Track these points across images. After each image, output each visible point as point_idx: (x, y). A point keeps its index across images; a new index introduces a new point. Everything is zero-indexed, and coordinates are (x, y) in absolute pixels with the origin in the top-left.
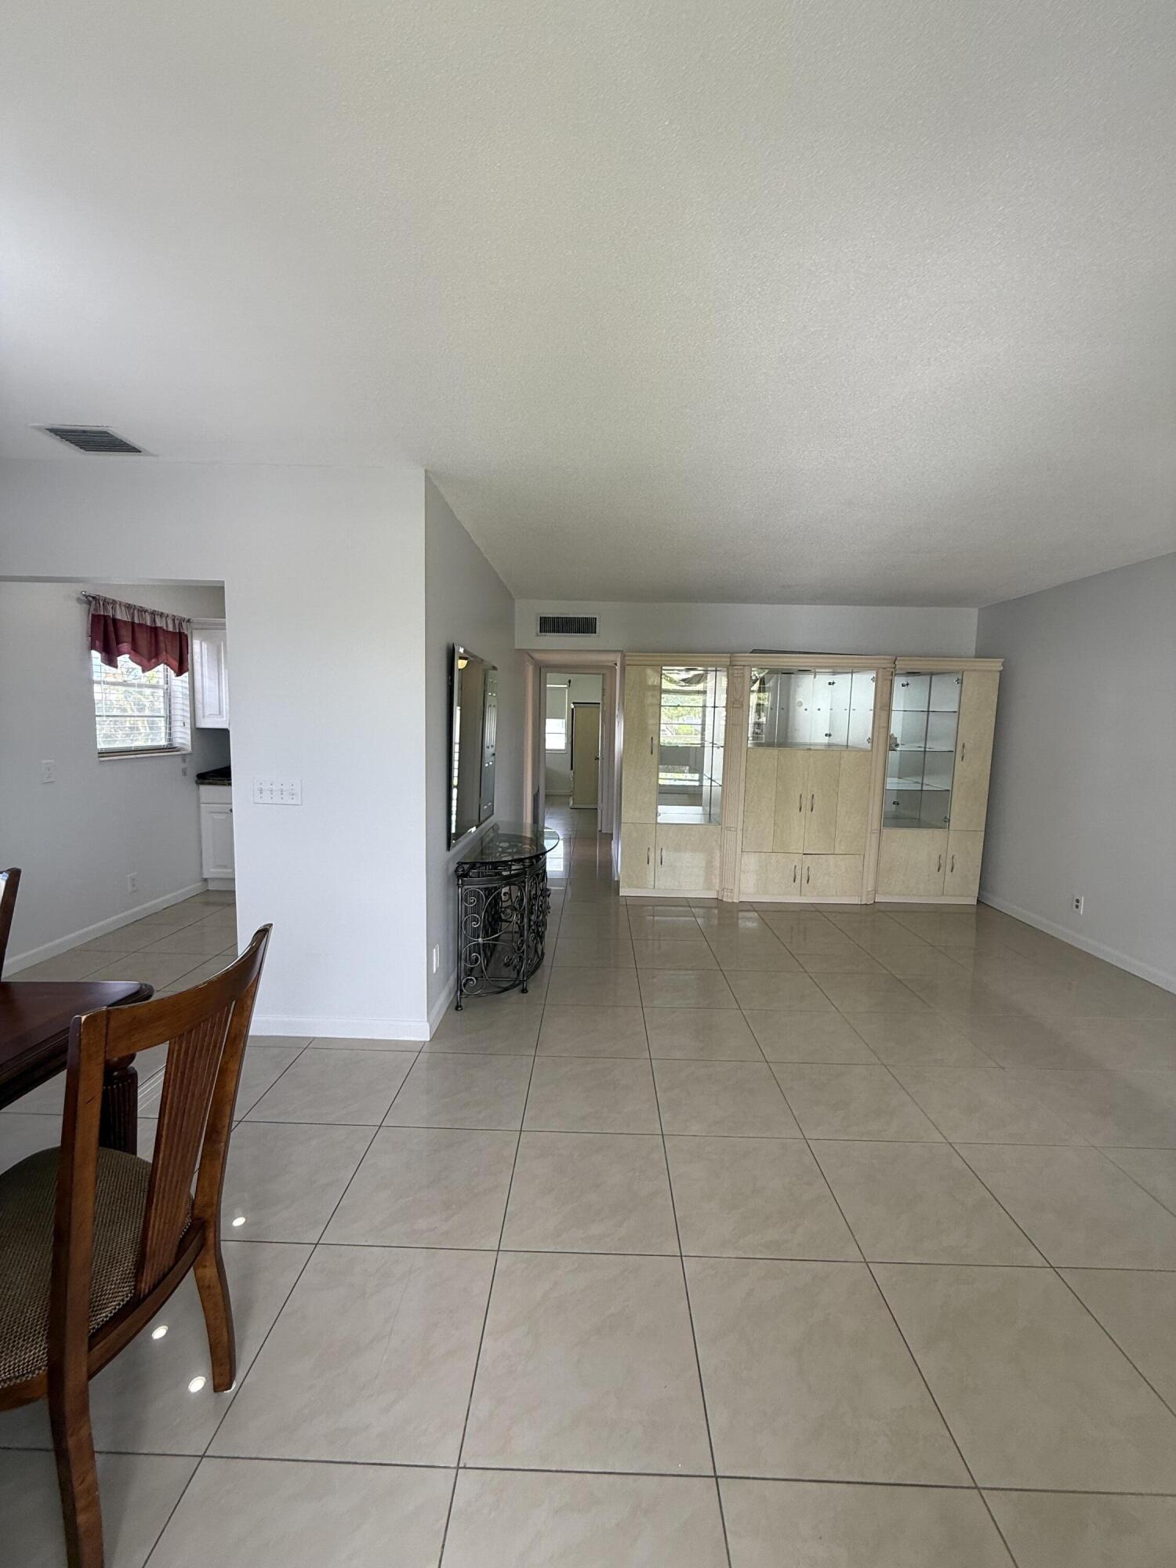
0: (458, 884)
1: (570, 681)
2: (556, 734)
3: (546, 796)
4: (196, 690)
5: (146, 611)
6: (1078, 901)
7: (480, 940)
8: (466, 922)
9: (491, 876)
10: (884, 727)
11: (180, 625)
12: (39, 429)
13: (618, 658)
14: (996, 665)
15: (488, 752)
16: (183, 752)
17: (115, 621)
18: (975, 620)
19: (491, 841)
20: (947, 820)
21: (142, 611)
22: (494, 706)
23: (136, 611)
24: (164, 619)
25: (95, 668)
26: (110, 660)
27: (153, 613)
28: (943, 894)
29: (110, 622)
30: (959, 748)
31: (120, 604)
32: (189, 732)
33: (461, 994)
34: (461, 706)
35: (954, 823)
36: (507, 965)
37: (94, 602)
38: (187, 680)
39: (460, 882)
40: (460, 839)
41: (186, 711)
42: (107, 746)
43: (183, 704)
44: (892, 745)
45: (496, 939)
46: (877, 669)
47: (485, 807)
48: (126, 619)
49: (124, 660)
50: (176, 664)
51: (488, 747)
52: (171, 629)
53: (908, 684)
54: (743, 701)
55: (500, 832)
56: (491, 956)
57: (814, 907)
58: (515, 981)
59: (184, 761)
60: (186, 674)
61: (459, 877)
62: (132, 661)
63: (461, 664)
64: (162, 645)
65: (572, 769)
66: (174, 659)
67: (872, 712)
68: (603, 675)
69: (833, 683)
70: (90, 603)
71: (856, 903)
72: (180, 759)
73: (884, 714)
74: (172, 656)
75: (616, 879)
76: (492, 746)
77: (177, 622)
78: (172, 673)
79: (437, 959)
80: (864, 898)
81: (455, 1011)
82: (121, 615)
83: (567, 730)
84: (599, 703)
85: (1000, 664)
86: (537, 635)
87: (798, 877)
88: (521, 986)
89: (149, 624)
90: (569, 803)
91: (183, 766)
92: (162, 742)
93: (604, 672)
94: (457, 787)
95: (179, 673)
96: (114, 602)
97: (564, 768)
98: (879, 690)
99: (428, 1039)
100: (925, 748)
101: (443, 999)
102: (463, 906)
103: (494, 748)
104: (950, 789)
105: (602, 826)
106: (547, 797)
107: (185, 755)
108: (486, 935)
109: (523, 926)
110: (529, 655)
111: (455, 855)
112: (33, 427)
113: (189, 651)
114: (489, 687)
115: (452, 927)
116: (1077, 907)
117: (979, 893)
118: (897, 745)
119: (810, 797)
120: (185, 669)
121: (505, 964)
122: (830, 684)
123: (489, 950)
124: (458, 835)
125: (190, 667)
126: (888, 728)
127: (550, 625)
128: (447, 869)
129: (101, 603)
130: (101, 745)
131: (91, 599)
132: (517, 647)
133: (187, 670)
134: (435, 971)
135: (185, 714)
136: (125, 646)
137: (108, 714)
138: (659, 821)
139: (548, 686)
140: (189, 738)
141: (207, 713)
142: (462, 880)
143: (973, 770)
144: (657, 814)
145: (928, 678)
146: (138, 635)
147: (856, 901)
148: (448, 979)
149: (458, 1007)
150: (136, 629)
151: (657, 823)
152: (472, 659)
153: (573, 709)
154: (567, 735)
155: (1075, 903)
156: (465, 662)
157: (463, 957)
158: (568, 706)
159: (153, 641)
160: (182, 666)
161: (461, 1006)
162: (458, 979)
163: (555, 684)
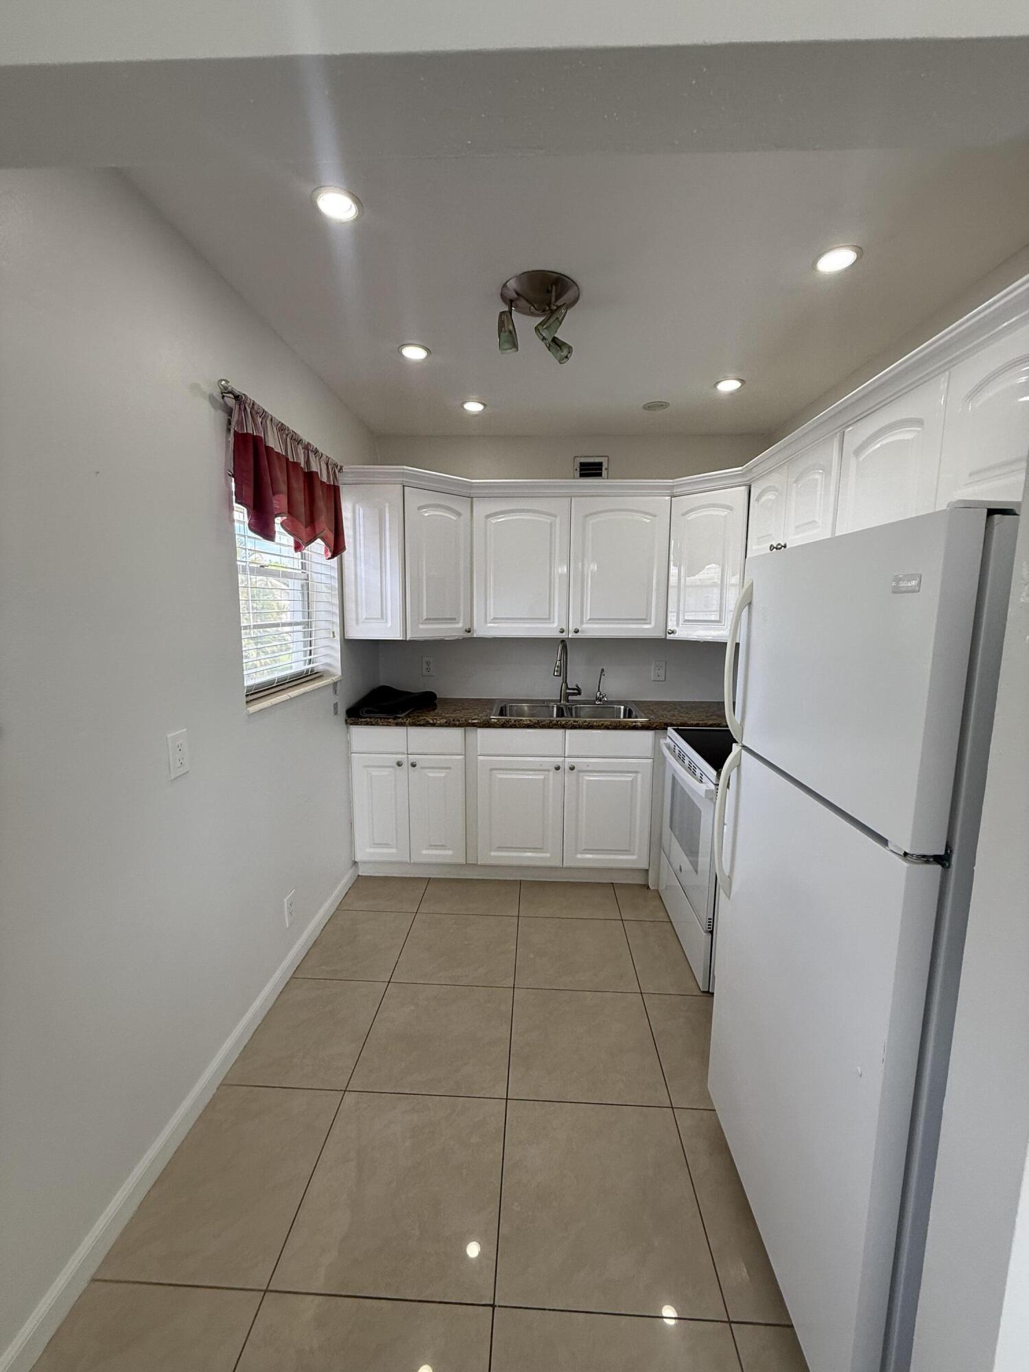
4: (345, 579)
11: (333, 472)
16: (333, 679)
17: (266, 449)
21: (295, 439)
23: (288, 439)
24: (318, 460)
25: (239, 537)
26: (261, 526)
27: (307, 447)
29: (261, 452)
31: (271, 419)
32: (338, 645)
37: (237, 407)
41: (332, 614)
48: (279, 450)
50: (330, 540)
52: (324, 477)
59: (335, 692)
62: (287, 530)
64: (318, 505)
66: (329, 531)
70: (230, 406)
74: (326, 527)
77: (330, 467)
82: (274, 441)
89: (303, 464)
95: (332, 554)
96: (263, 414)
107: (332, 682)
113: (343, 517)
120: (339, 547)
125: (343, 546)
129: (245, 410)
131: (231, 400)
133: (340, 551)
135: (331, 618)
136: (281, 502)
140: (338, 655)
141: (363, 614)
146: (293, 483)
150: (291, 471)
159: (309, 495)
160: (336, 542)
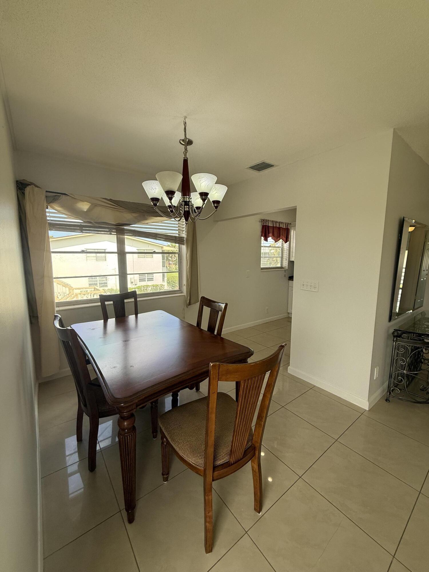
0: (394, 340)
4: (291, 247)
5: (277, 222)
7: (405, 371)
8: (397, 360)
9: (416, 340)
11: (287, 226)
12: (247, 168)
15: (423, 273)
16: (285, 269)
17: (268, 226)
19: (419, 320)
21: (276, 222)
23: (274, 223)
24: (283, 224)
25: (262, 242)
26: (266, 240)
27: (279, 223)
29: (267, 227)
31: (270, 221)
32: (287, 262)
33: (389, 395)
34: (408, 250)
36: (422, 390)
37: (263, 221)
38: (288, 244)
39: (395, 339)
40: (400, 316)
41: (287, 255)
42: (263, 267)
43: (286, 253)
45: (416, 374)
47: (419, 301)
48: (271, 226)
49: (270, 239)
50: (285, 239)
52: (284, 227)
55: (426, 316)
56: (412, 381)
58: (427, 400)
59: (285, 272)
60: (288, 242)
61: (394, 337)
62: (272, 239)
64: (281, 233)
66: (285, 237)
70: (262, 222)
72: (284, 271)
74: (284, 237)
77: (286, 225)
78: (284, 242)
79: (377, 374)
81: (386, 402)
82: (270, 225)
89: (278, 226)
91: (285, 273)
92: (279, 265)
94: (402, 289)
95: (286, 242)
96: (268, 220)
99: (368, 409)
101: (378, 394)
102: (396, 353)
107: (286, 270)
108: (410, 370)
111: (394, 325)
112: (246, 168)
113: (290, 234)
115: (389, 360)
120: (288, 240)
123: (410, 379)
124: (399, 314)
125: (289, 240)
128: (388, 331)
129: (265, 221)
130: (262, 266)
131: (262, 220)
133: (288, 241)
134: (375, 379)
135: (287, 256)
136: (271, 234)
137: (264, 256)
140: (287, 264)
141: (294, 255)
142: (396, 339)
146: (274, 230)
148: (383, 383)
150: (274, 228)
152: (418, 226)
156: (413, 228)
157: (393, 376)
159: (279, 232)
160: (287, 240)
162: (389, 387)
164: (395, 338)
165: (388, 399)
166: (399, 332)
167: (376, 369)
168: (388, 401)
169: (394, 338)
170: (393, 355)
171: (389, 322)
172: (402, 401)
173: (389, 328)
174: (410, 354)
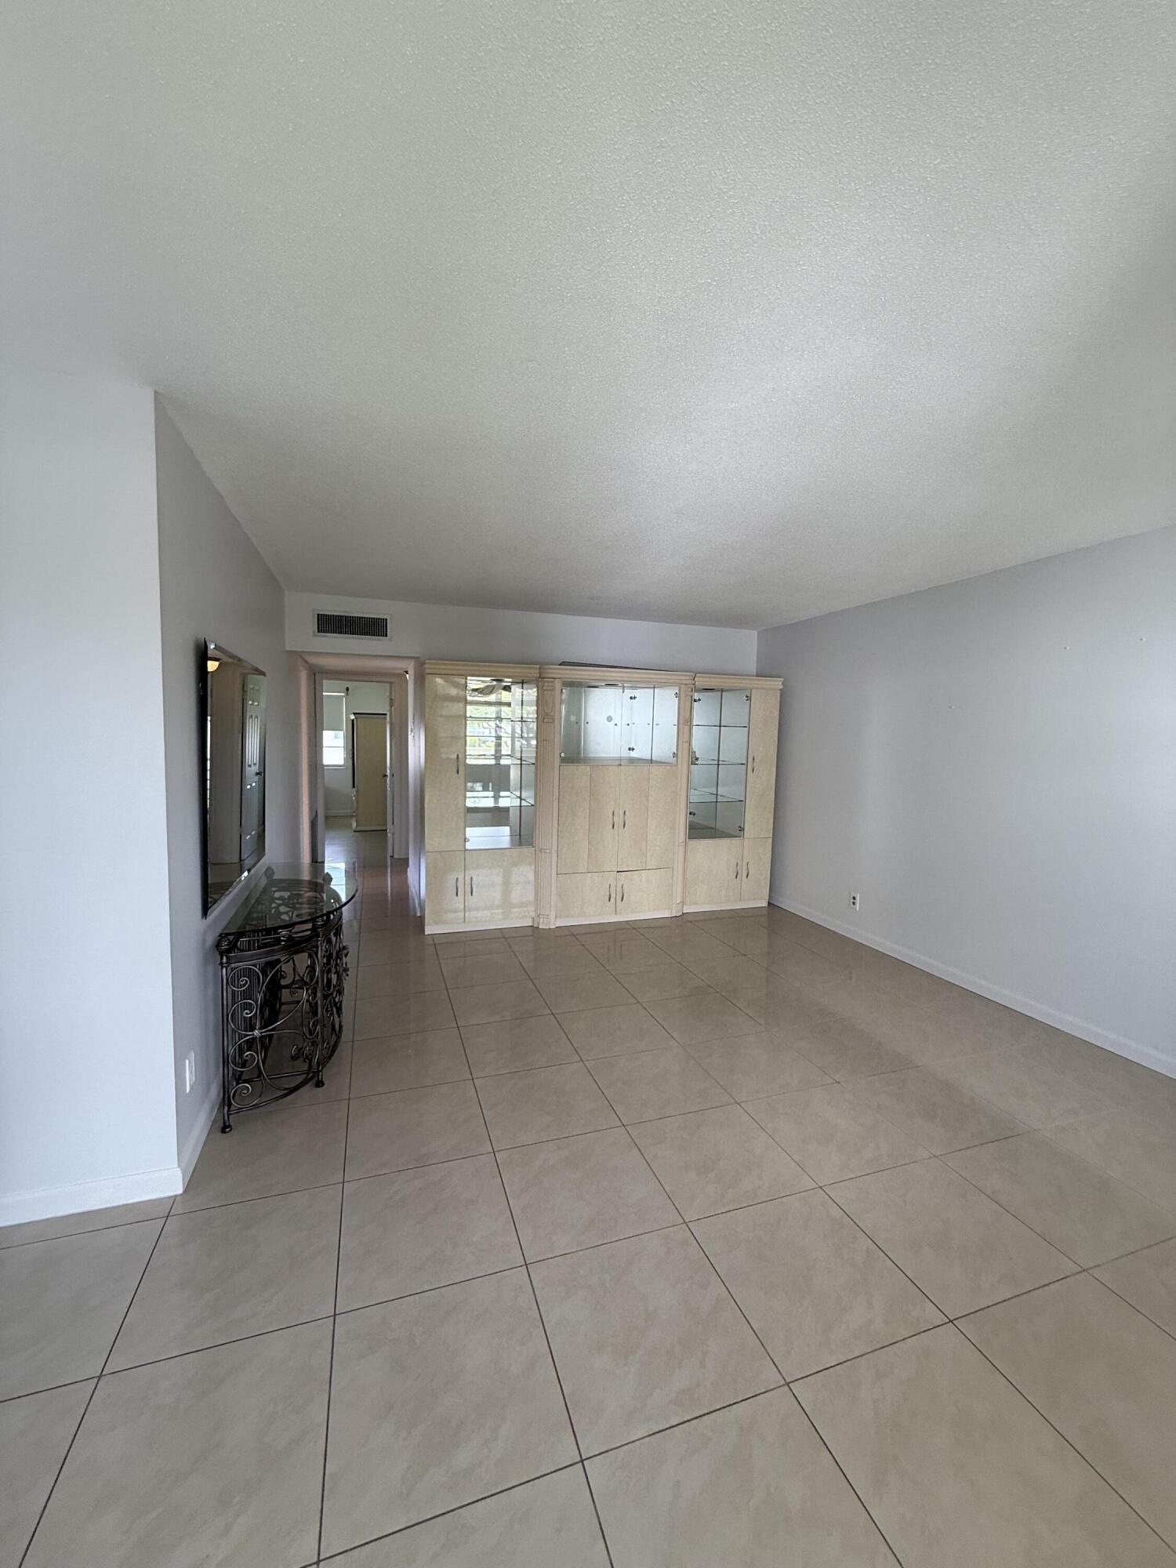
0: (221, 963)
1: (347, 689)
2: (334, 750)
3: (327, 817)
6: (854, 898)
7: (256, 1033)
8: (233, 1010)
9: (270, 945)
10: (686, 742)
13: (411, 666)
14: (778, 684)
18: (755, 643)
19: (264, 891)
20: (742, 829)
22: (257, 717)
28: (741, 900)
30: (750, 760)
33: (229, 1111)
35: (748, 831)
39: (224, 960)
40: (222, 895)
44: (694, 760)
45: (279, 1027)
46: (680, 686)
51: (250, 766)
53: (699, 700)
54: (554, 716)
55: (275, 877)
57: (629, 924)
58: (308, 1074)
61: (221, 954)
63: (212, 666)
65: (354, 786)
67: (676, 727)
68: (391, 683)
69: (635, 698)
71: (666, 916)
73: (687, 728)
75: (418, 914)
76: (255, 764)
79: (191, 1073)
80: (674, 911)
81: (222, 1134)
83: (346, 743)
84: (386, 714)
85: (781, 683)
86: (314, 636)
87: (613, 895)
88: (316, 1079)
90: (351, 825)
93: (392, 680)
97: (344, 784)
98: (682, 706)
99: (180, 1191)
100: (718, 760)
101: (202, 1123)
102: (230, 990)
103: (257, 766)
104: (743, 799)
105: (393, 848)
106: (326, 820)
108: (265, 1024)
109: (316, 1003)
110: (301, 656)
111: (215, 922)
114: (249, 695)
115: (213, 1018)
116: (854, 903)
117: (770, 896)
118: (697, 759)
119: (622, 813)
121: (292, 1057)
122: (631, 698)
126: (690, 742)
127: (329, 624)
128: (204, 941)
132: (288, 649)
134: (188, 1089)
138: (467, 847)
139: (324, 694)
142: (227, 957)
143: (763, 780)
144: (465, 840)
145: (720, 693)
147: (666, 915)
148: (208, 1088)
149: (225, 1128)
151: (466, 850)
152: (226, 659)
153: (353, 720)
154: (346, 748)
155: (852, 900)
156: (219, 664)
157: (231, 1057)
158: (346, 717)
161: (230, 1126)
162: (224, 1090)
163: (331, 692)
164: (224, 958)
165: (227, 1124)
166: (231, 938)
167: (187, 1061)
168: (228, 1130)
169: (222, 958)
170: (225, 1003)
171: (202, 918)
172: (261, 1108)
173: (205, 933)
174: (263, 983)
